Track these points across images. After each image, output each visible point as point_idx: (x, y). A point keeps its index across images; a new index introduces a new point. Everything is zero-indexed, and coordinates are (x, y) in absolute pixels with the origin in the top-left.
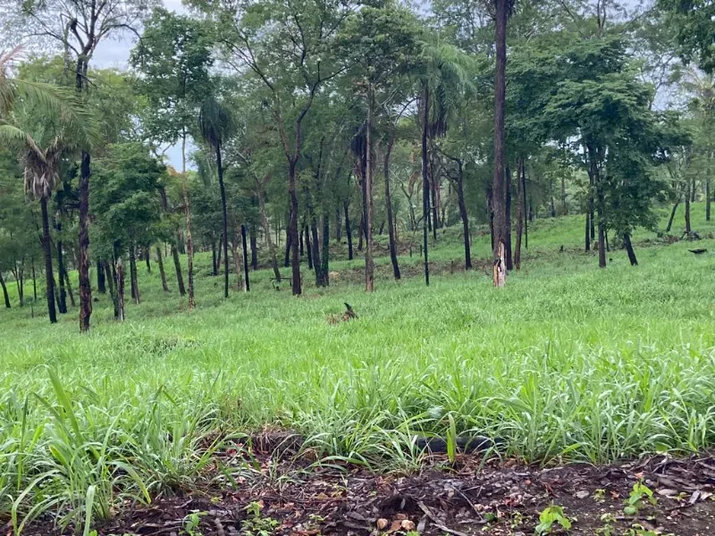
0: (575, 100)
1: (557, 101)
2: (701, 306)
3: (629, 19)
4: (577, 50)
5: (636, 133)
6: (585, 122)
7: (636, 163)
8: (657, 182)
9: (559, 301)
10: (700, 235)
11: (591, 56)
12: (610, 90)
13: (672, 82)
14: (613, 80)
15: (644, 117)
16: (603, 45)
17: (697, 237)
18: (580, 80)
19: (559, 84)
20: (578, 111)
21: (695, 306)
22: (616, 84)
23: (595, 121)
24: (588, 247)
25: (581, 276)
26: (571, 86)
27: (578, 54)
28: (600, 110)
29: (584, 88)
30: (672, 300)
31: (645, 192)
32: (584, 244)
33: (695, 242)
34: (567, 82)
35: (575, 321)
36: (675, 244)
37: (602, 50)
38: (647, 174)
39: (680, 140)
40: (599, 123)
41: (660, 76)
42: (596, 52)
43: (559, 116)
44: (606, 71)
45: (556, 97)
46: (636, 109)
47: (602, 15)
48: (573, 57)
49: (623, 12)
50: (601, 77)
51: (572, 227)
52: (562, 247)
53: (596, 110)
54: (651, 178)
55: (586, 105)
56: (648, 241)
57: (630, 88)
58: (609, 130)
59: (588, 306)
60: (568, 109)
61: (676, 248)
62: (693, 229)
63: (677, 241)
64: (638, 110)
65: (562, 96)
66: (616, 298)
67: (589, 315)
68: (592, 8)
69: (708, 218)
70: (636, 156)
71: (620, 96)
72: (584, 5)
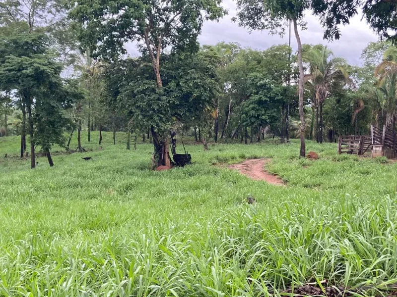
0: (17, 67)
1: (5, 67)
2: (97, 191)
3: (48, 25)
4: (18, 39)
5: (54, 90)
6: (23, 81)
7: (54, 107)
8: (66, 119)
9: (10, 190)
10: (86, 149)
11: (27, 43)
12: (38, 63)
13: (70, 64)
14: (40, 58)
15: (59, 81)
16: (34, 37)
17: (85, 151)
18: (20, 56)
19: (7, 57)
20: (19, 74)
21: (93, 191)
22: (42, 60)
23: (29, 81)
24: (22, 155)
25: (22, 173)
26: (14, 59)
27: (18, 41)
28: (32, 75)
29: (22, 61)
30: (80, 188)
31: (59, 124)
32: (20, 153)
33: (84, 153)
34: (12, 56)
35: (23, 203)
36: (73, 154)
37: (33, 40)
38: (60, 114)
39: (78, 96)
40: (32, 83)
41: (63, 60)
42: (29, 41)
43: (7, 76)
44: (35, 52)
45: (4, 64)
46: (53, 76)
47: (32, 20)
48: (15, 42)
49: (44, 20)
50: (32, 56)
51: (12, 143)
52: (6, 155)
53: (30, 74)
54: (62, 116)
55: (24, 71)
56: (57, 152)
57: (50, 63)
58: (38, 87)
59: (29, 192)
60: (12, 73)
61: (74, 156)
62: (82, 146)
63: (73, 152)
64: (55, 77)
65: (8, 64)
66: (46, 187)
67: (30, 198)
68: (26, 15)
69: (89, 140)
70: (53, 103)
71: (45, 68)
72: (20, 13)
